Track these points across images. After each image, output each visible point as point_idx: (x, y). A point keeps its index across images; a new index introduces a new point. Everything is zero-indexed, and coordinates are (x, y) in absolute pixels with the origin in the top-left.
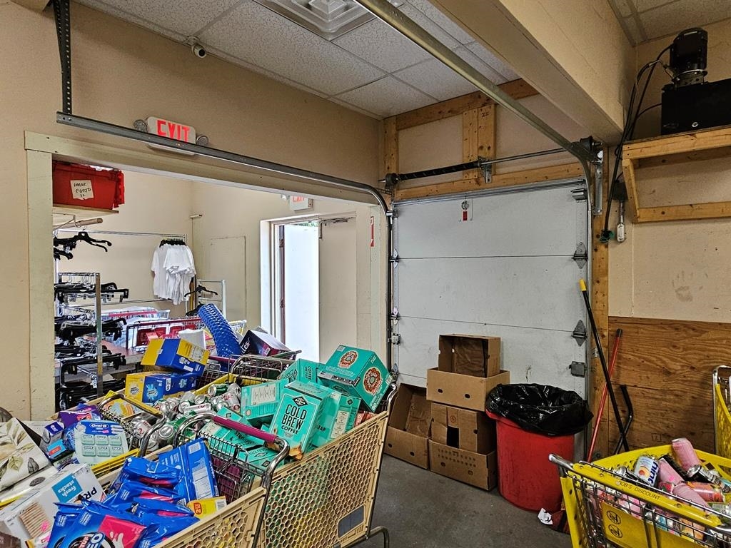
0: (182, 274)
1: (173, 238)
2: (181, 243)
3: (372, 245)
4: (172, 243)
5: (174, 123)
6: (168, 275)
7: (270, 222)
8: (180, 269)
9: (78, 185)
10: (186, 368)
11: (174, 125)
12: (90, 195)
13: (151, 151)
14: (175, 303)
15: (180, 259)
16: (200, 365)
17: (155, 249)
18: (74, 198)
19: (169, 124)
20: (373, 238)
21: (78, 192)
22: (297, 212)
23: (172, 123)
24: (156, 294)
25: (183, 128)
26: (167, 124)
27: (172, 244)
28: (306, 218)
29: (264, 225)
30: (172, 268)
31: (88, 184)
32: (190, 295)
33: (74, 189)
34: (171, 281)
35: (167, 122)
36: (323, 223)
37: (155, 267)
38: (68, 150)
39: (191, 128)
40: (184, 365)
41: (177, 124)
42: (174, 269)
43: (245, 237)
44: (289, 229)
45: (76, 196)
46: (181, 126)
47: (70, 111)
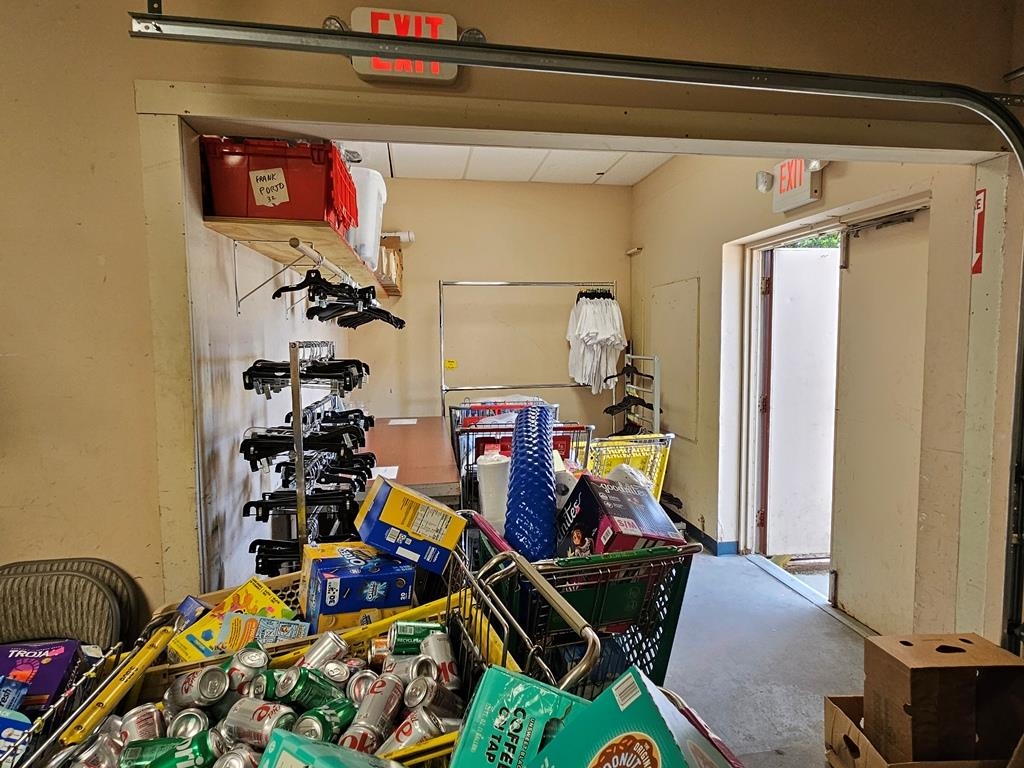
0: (603, 345)
1: (595, 288)
2: (607, 295)
3: (977, 269)
4: (592, 295)
5: (408, 13)
6: (583, 346)
7: (744, 246)
8: (599, 338)
9: (262, 179)
10: (401, 551)
11: (407, 20)
12: (282, 196)
13: (365, 85)
14: (594, 392)
15: (600, 322)
16: (438, 548)
17: (572, 307)
18: (258, 204)
19: (397, 18)
20: (979, 249)
21: (264, 192)
22: (790, 214)
23: (402, 13)
24: (571, 375)
25: (428, 21)
26: (392, 19)
27: (592, 298)
28: (810, 226)
29: (730, 253)
30: (588, 335)
31: (279, 176)
32: (616, 379)
33: (256, 186)
34: (588, 356)
35: (391, 12)
36: (853, 232)
37: (571, 337)
38: (204, 105)
39: (443, 17)
40: (396, 545)
41: (412, 15)
42: (592, 338)
43: (699, 279)
44: (783, 255)
45: (261, 200)
46: (423, 16)
47: (159, 10)
